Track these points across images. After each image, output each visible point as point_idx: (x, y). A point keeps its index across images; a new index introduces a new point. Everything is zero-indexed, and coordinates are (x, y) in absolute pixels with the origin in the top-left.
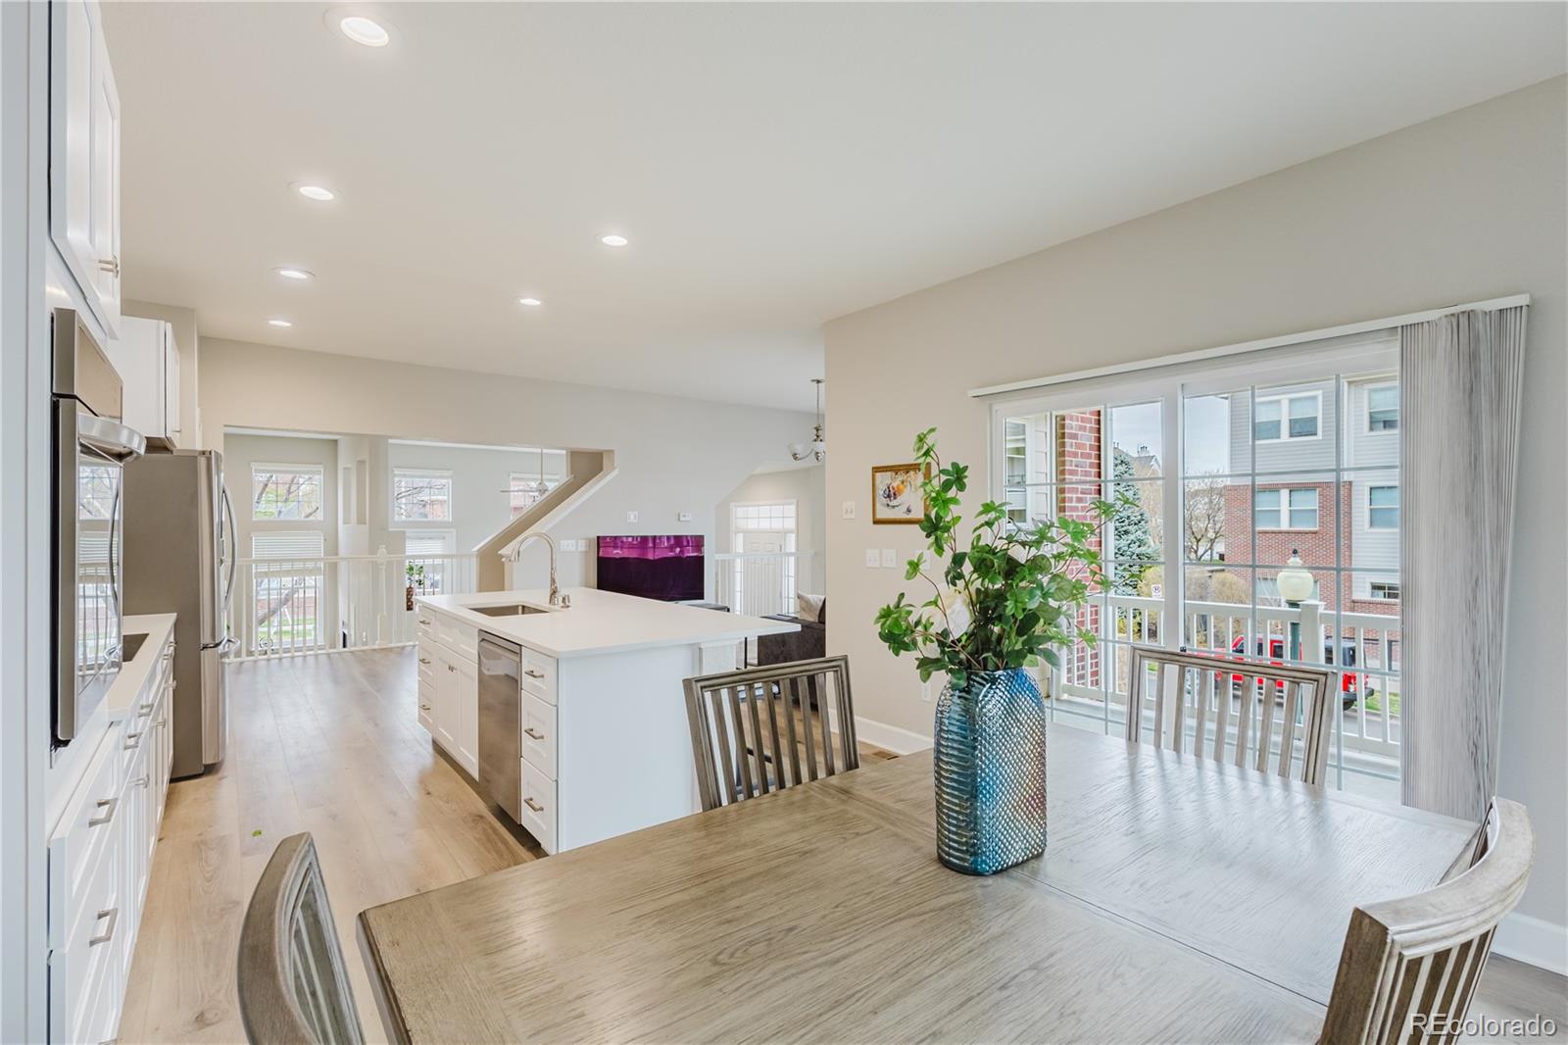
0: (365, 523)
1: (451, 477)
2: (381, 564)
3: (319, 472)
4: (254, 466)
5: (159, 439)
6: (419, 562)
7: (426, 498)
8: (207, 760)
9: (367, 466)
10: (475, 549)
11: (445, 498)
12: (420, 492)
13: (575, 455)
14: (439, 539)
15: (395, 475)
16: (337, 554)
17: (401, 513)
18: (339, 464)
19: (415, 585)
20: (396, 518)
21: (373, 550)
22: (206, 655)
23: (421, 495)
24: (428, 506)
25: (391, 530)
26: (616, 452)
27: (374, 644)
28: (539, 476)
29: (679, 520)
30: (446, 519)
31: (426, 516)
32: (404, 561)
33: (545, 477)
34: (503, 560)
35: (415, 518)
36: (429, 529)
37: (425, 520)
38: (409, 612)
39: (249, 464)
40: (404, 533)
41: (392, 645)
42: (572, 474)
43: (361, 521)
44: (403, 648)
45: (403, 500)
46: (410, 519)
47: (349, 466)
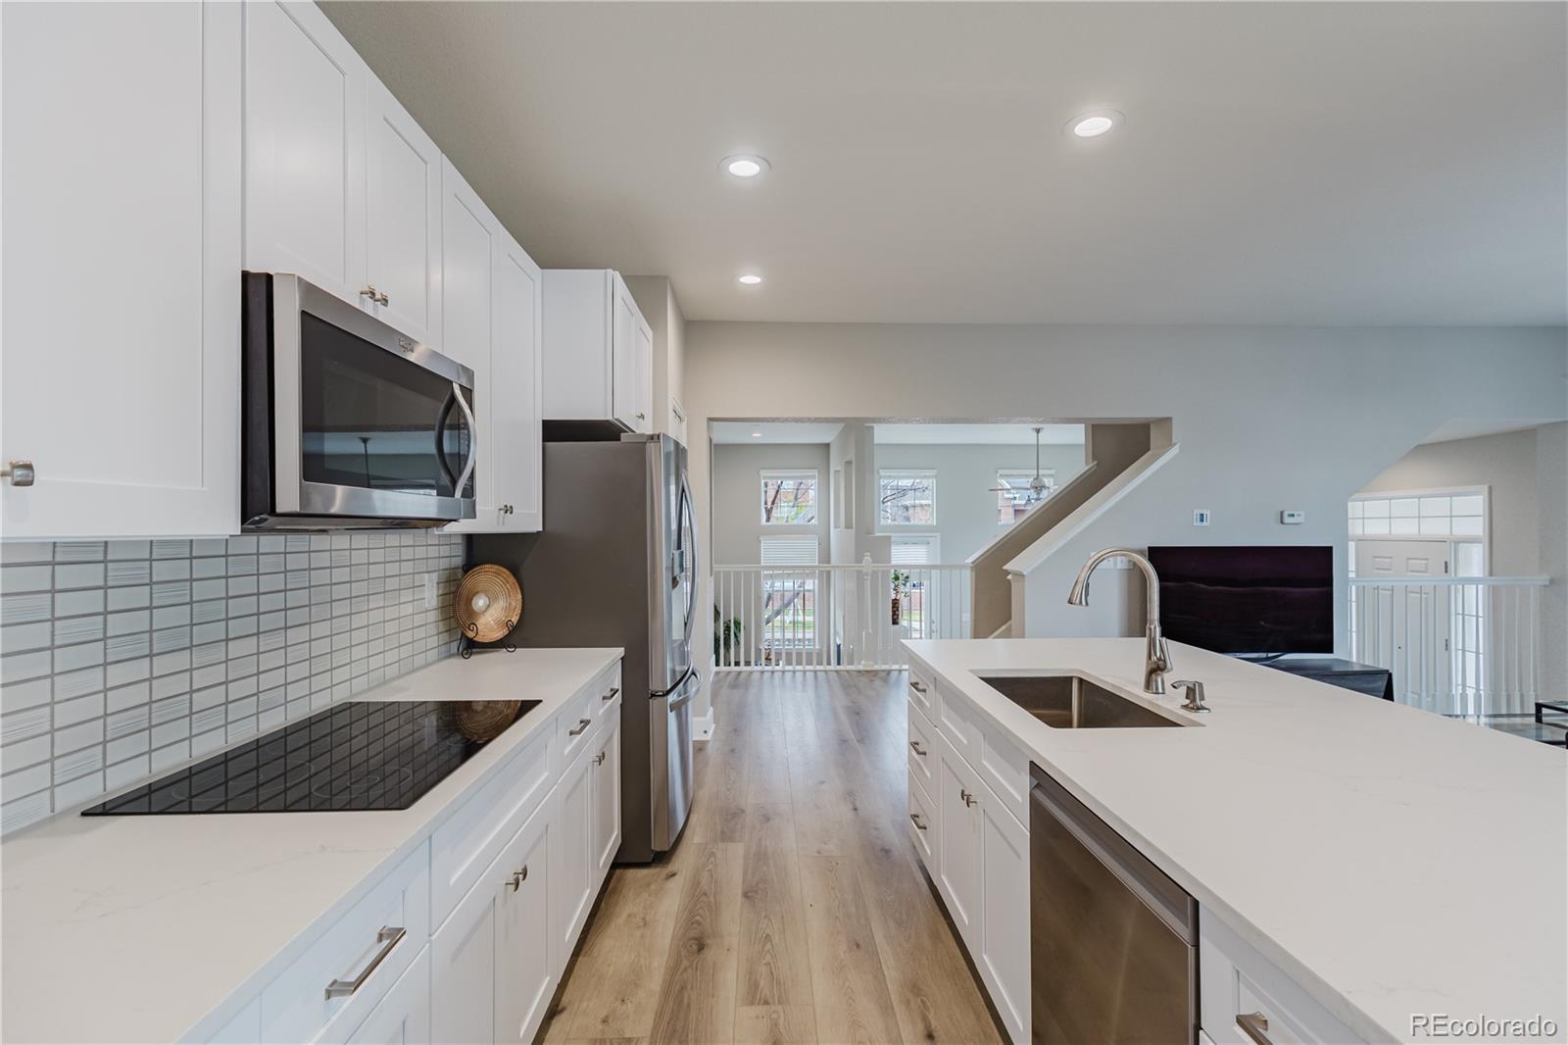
0: (851, 528)
1: (935, 477)
2: (867, 574)
3: (813, 477)
4: (763, 473)
5: (607, 421)
6: (906, 572)
7: (908, 503)
8: (657, 845)
9: (854, 465)
10: (970, 560)
11: (930, 502)
12: (904, 495)
13: (1099, 431)
14: (923, 543)
15: (880, 478)
16: (829, 563)
17: (887, 517)
18: (832, 465)
19: (901, 597)
20: (883, 522)
21: (859, 560)
22: (654, 703)
23: (904, 498)
24: (911, 511)
25: (878, 534)
26: (1174, 421)
27: (860, 664)
28: (1035, 472)
29: (1282, 522)
30: (929, 522)
31: (908, 519)
32: (889, 571)
33: (1041, 472)
34: (1009, 577)
35: (900, 522)
36: (915, 535)
37: (907, 523)
38: (895, 626)
39: (758, 472)
40: (890, 537)
41: (876, 667)
42: (1094, 459)
43: (848, 526)
44: (889, 672)
45: (889, 503)
46: (896, 523)
47: (838, 469)
